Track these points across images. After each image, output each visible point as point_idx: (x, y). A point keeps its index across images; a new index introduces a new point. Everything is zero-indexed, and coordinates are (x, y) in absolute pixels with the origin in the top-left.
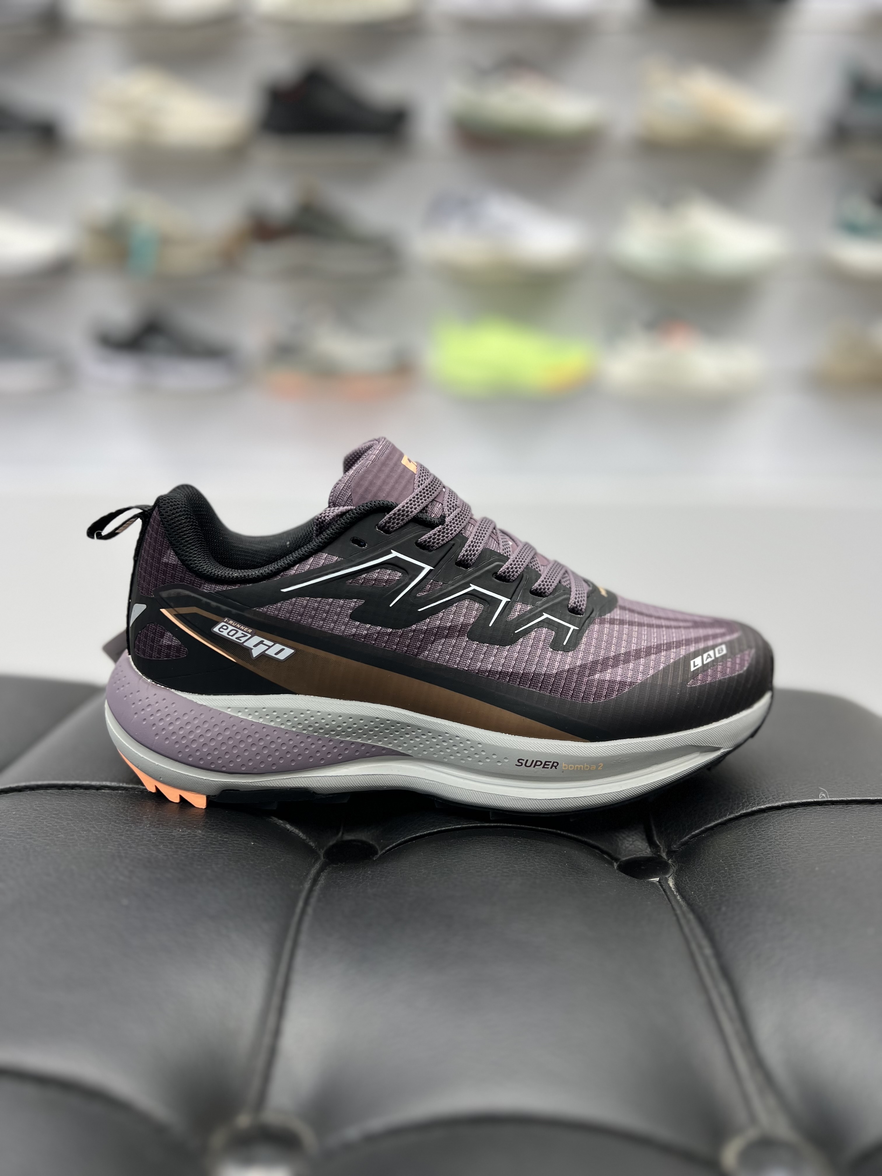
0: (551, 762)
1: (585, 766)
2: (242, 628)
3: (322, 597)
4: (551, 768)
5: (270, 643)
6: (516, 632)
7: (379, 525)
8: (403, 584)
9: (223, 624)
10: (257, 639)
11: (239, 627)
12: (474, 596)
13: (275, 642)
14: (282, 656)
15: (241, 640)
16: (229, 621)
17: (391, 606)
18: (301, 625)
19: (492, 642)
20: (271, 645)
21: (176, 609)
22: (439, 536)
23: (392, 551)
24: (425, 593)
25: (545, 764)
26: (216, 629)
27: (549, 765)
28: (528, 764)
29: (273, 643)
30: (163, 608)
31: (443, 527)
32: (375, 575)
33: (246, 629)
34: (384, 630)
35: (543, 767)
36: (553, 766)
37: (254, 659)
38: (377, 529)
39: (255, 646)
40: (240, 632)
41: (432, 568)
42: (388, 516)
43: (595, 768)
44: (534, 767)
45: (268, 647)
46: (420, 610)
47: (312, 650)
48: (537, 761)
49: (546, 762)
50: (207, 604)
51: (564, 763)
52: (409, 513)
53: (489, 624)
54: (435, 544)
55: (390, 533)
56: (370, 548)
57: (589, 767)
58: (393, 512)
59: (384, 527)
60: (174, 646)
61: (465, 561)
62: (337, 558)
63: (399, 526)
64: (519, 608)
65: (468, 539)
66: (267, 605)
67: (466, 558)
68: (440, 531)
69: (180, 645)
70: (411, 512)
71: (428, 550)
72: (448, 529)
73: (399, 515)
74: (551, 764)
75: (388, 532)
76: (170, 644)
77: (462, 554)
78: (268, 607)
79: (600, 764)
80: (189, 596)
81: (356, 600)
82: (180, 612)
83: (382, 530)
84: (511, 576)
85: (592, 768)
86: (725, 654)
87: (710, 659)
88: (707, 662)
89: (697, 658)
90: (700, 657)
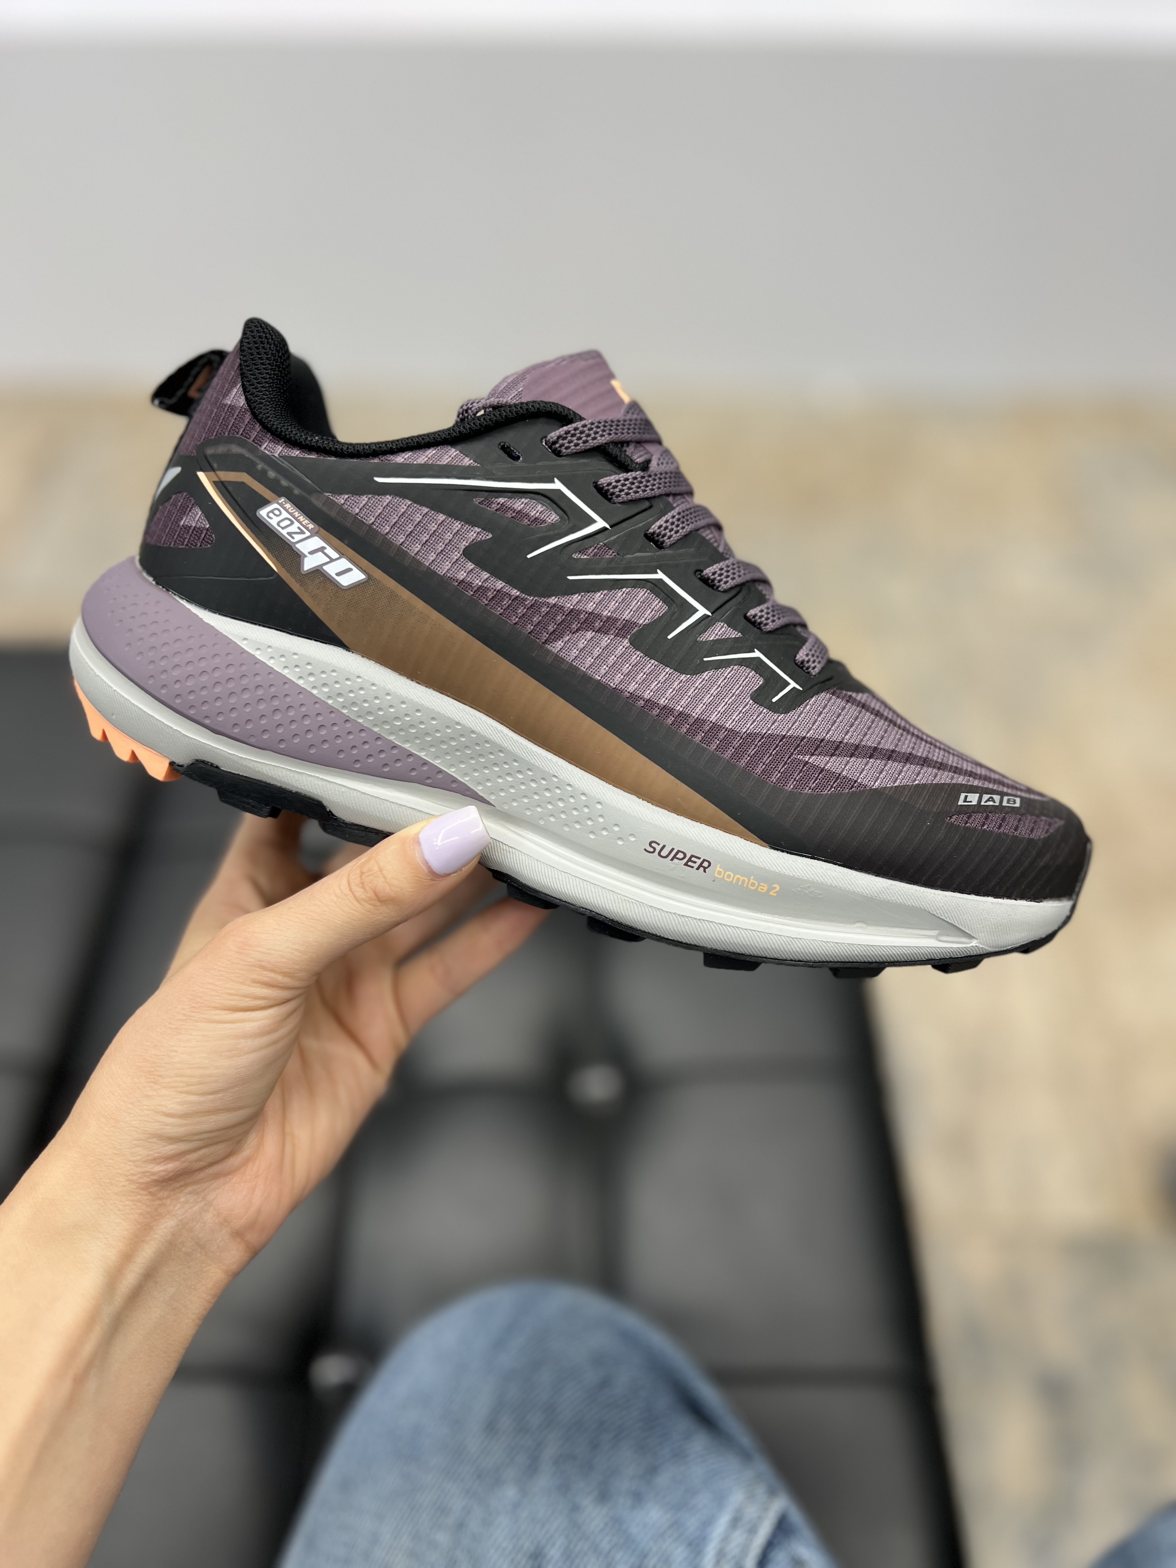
0: (699, 858)
1: (752, 881)
2: (301, 519)
3: (432, 509)
4: (698, 869)
5: (334, 555)
6: (705, 659)
7: (549, 437)
8: (556, 531)
9: (275, 506)
10: (317, 542)
11: (296, 516)
12: (657, 587)
13: (342, 555)
14: (345, 581)
15: (293, 538)
16: (286, 504)
17: (529, 556)
18: (387, 539)
19: (665, 661)
20: (334, 558)
21: (219, 473)
22: (633, 483)
23: (555, 479)
24: (585, 557)
25: (690, 860)
26: (263, 513)
27: (695, 862)
28: (664, 853)
29: (338, 556)
30: (202, 470)
31: (642, 474)
32: (519, 504)
33: (306, 521)
34: (507, 588)
35: (686, 864)
36: (701, 865)
37: (303, 573)
38: (544, 444)
39: (311, 553)
40: (296, 524)
41: (608, 526)
42: (565, 428)
43: (765, 889)
44: (672, 860)
45: (329, 560)
46: (570, 578)
47: (391, 584)
48: (678, 852)
49: (692, 856)
50: (264, 472)
51: (719, 865)
52: (597, 435)
53: (669, 635)
54: (623, 493)
55: (561, 456)
56: (524, 465)
57: (757, 884)
58: (574, 425)
59: (554, 443)
60: (199, 528)
61: (660, 537)
62: (472, 461)
63: (577, 450)
64: (720, 631)
65: (674, 508)
66: (347, 494)
67: (663, 532)
68: (635, 478)
69: (207, 530)
70: (602, 436)
71: (610, 500)
72: (648, 481)
73: (582, 432)
74: (699, 862)
75: (557, 453)
76: (194, 525)
77: (658, 524)
78: (348, 497)
79: (774, 886)
80: (241, 456)
81: (478, 530)
82: (223, 479)
83: (550, 447)
84: (722, 583)
85: (760, 887)
86: (1017, 807)
87: (991, 803)
88: (986, 804)
89: (972, 794)
90: (978, 795)
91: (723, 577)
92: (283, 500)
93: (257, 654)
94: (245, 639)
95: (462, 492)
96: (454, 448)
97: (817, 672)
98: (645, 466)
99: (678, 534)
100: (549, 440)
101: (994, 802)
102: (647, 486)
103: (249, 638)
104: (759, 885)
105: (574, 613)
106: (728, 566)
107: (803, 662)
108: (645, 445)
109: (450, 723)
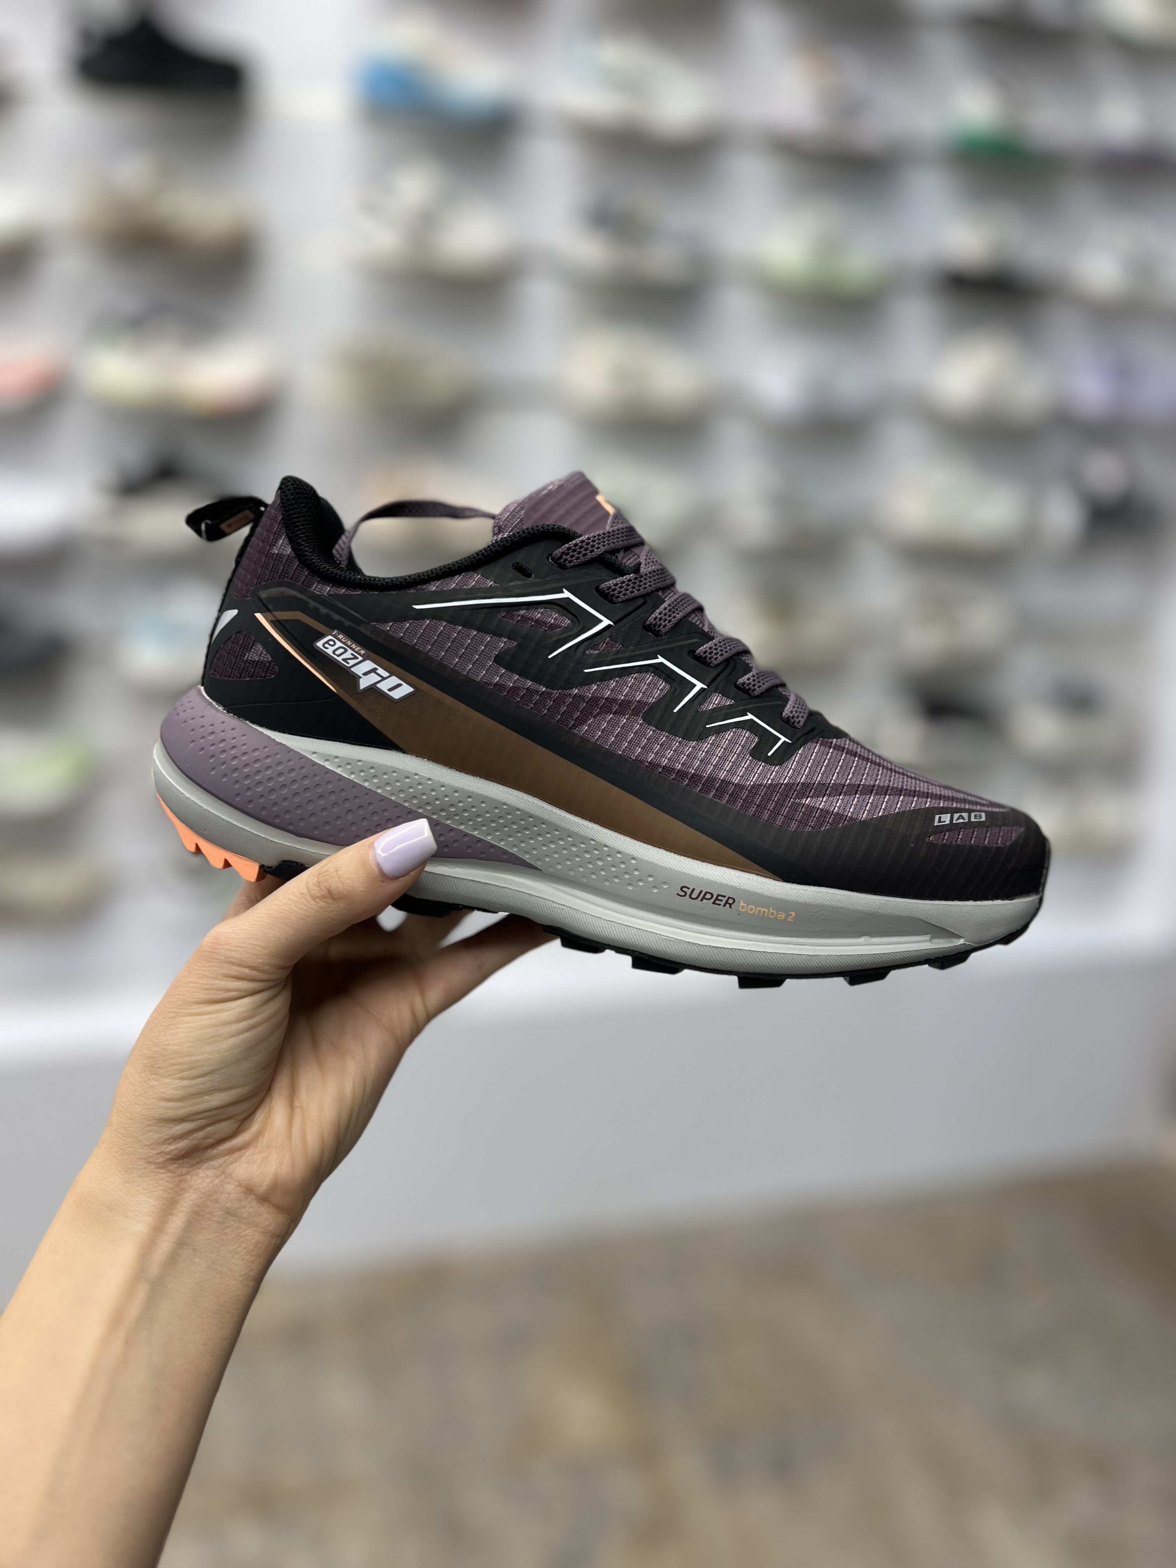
0: (725, 897)
1: (771, 911)
3: (464, 627)
4: (724, 905)
5: (385, 674)
6: (707, 726)
7: (553, 555)
8: (570, 633)
9: (330, 637)
10: (368, 665)
12: (659, 669)
13: (392, 673)
14: (397, 694)
15: (348, 663)
16: (339, 635)
17: (550, 657)
18: (429, 656)
19: (673, 731)
20: (385, 676)
21: (274, 614)
22: (628, 585)
23: (564, 590)
24: (597, 652)
25: (717, 899)
27: (721, 900)
28: (694, 895)
29: (388, 674)
30: (258, 613)
31: (635, 576)
32: (537, 615)
33: (358, 648)
34: (535, 686)
35: (714, 903)
36: (727, 902)
37: (360, 692)
38: (550, 560)
39: (365, 674)
40: (350, 651)
41: (612, 623)
42: (567, 545)
43: (783, 916)
44: (701, 900)
45: (380, 679)
46: (586, 671)
47: (437, 693)
48: (706, 893)
49: (719, 895)
50: (316, 610)
51: (742, 901)
52: (594, 548)
53: (674, 709)
54: (621, 594)
55: (567, 569)
56: (537, 580)
57: (776, 914)
58: (574, 542)
59: (561, 557)
60: (262, 662)
61: (657, 627)
62: (492, 582)
63: (578, 562)
64: (716, 700)
65: (665, 601)
66: (391, 622)
67: (659, 623)
68: (630, 580)
69: (270, 662)
70: (598, 548)
71: (611, 601)
72: (641, 581)
73: (581, 547)
74: (725, 899)
75: (563, 567)
76: (257, 659)
77: (653, 616)
78: (392, 625)
79: (791, 913)
80: (295, 597)
81: (505, 640)
82: (280, 618)
83: (556, 563)
84: (713, 659)
85: (779, 916)
86: (983, 822)
87: (961, 821)
88: (957, 822)
89: (945, 815)
90: (949, 815)
91: (713, 654)
92: (336, 632)
93: (327, 765)
94: (314, 753)
95: (486, 610)
96: (476, 573)
97: (802, 725)
98: (636, 569)
99: (671, 623)
100: (554, 557)
101: (964, 819)
102: (640, 586)
103: (318, 751)
104: (778, 914)
105: (594, 700)
106: (716, 645)
107: (788, 718)
108: (633, 550)
109: (498, 804)
